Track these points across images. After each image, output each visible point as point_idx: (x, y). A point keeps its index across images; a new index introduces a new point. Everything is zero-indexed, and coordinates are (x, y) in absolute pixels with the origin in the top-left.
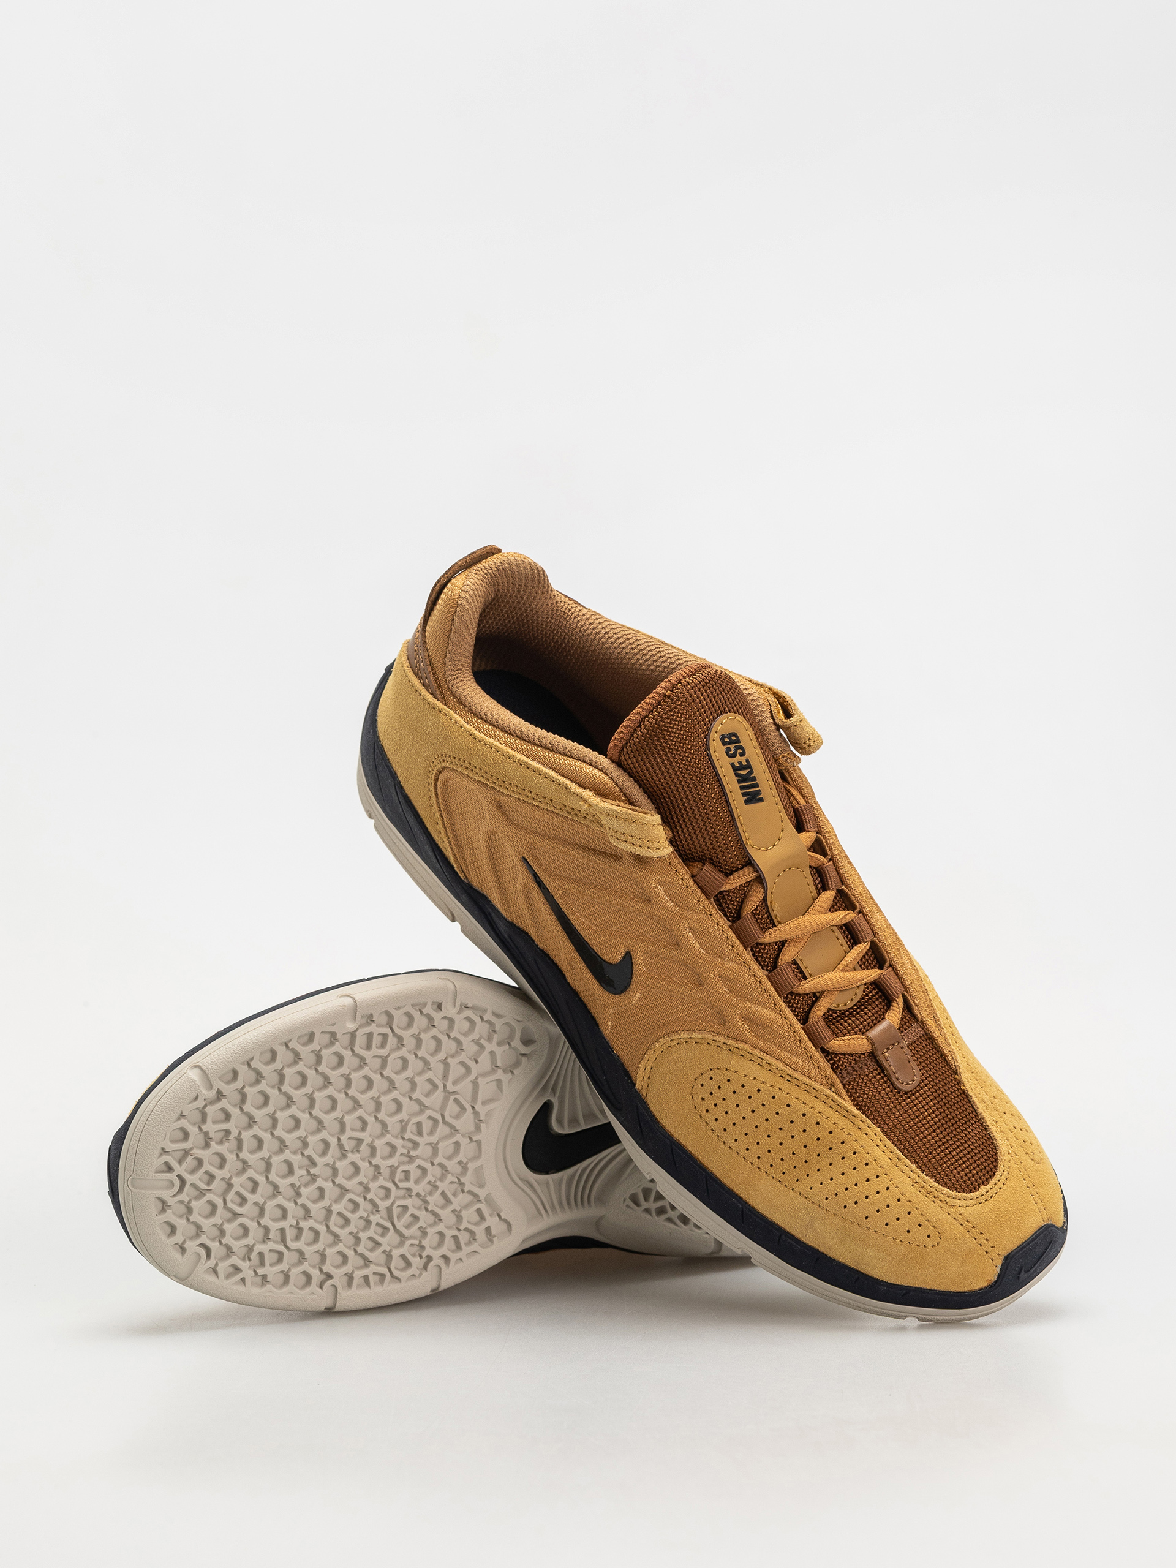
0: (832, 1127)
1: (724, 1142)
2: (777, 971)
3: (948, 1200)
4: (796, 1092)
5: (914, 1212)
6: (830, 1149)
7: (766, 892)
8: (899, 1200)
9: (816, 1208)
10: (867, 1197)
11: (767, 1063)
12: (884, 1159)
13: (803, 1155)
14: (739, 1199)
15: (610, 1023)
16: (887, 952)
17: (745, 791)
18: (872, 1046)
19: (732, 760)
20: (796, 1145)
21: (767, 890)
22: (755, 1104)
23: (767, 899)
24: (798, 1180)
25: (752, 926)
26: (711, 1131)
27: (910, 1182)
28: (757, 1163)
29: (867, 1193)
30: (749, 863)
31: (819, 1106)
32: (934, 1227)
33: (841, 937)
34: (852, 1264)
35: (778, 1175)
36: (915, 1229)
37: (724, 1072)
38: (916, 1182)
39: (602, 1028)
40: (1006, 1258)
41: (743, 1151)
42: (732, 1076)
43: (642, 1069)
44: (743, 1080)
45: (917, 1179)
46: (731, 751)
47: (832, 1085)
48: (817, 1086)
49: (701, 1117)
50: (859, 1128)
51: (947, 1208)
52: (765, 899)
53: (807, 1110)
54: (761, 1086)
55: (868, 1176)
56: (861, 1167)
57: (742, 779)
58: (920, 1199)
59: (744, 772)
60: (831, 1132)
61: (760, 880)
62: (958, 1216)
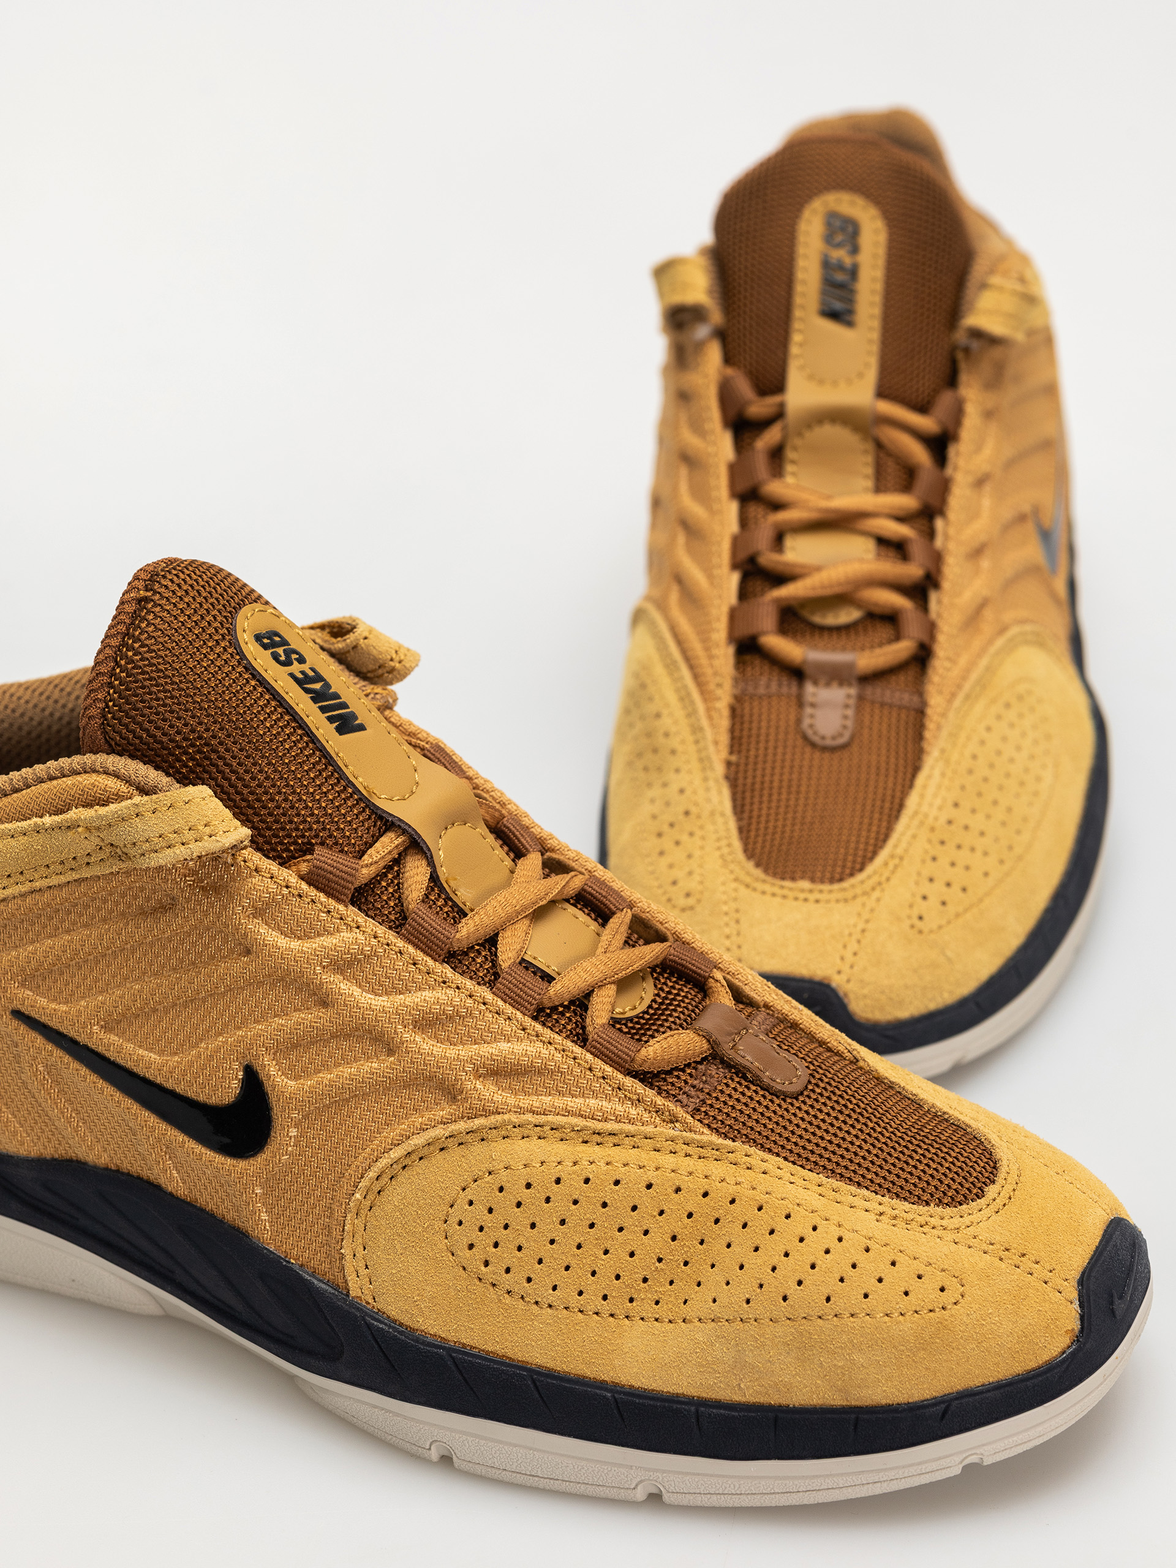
0: (704, 1185)
1: (537, 1303)
2: (503, 978)
3: (944, 1223)
4: (618, 1155)
5: (900, 1259)
6: (717, 1221)
7: (431, 863)
8: (867, 1250)
9: (738, 1325)
10: (813, 1267)
11: (552, 1129)
12: (811, 1198)
13: (675, 1253)
14: (602, 1385)
15: (264, 1216)
16: (661, 923)
17: (330, 714)
18: (708, 1041)
19: (289, 669)
20: (658, 1242)
21: (432, 857)
22: (561, 1206)
23: (438, 876)
24: (685, 1302)
25: (432, 920)
26: (506, 1296)
27: (872, 1217)
28: (605, 1307)
29: (812, 1259)
30: (387, 823)
31: (668, 1161)
32: (943, 1270)
33: (579, 913)
34: (835, 1399)
35: (650, 1310)
36: (914, 1285)
37: (488, 1178)
38: (881, 1214)
39: (255, 1233)
40: (1081, 1282)
41: (575, 1301)
42: (503, 1177)
43: (349, 1257)
44: (524, 1176)
45: (881, 1209)
46: (281, 656)
47: (673, 1120)
48: (649, 1129)
49: (480, 1279)
50: (748, 1168)
51: (949, 1236)
52: (434, 878)
53: (651, 1176)
54: (557, 1171)
55: (800, 1232)
56: (781, 1224)
57: (317, 696)
58: (900, 1236)
59: (317, 686)
60: (705, 1195)
61: (415, 845)
62: (973, 1240)
